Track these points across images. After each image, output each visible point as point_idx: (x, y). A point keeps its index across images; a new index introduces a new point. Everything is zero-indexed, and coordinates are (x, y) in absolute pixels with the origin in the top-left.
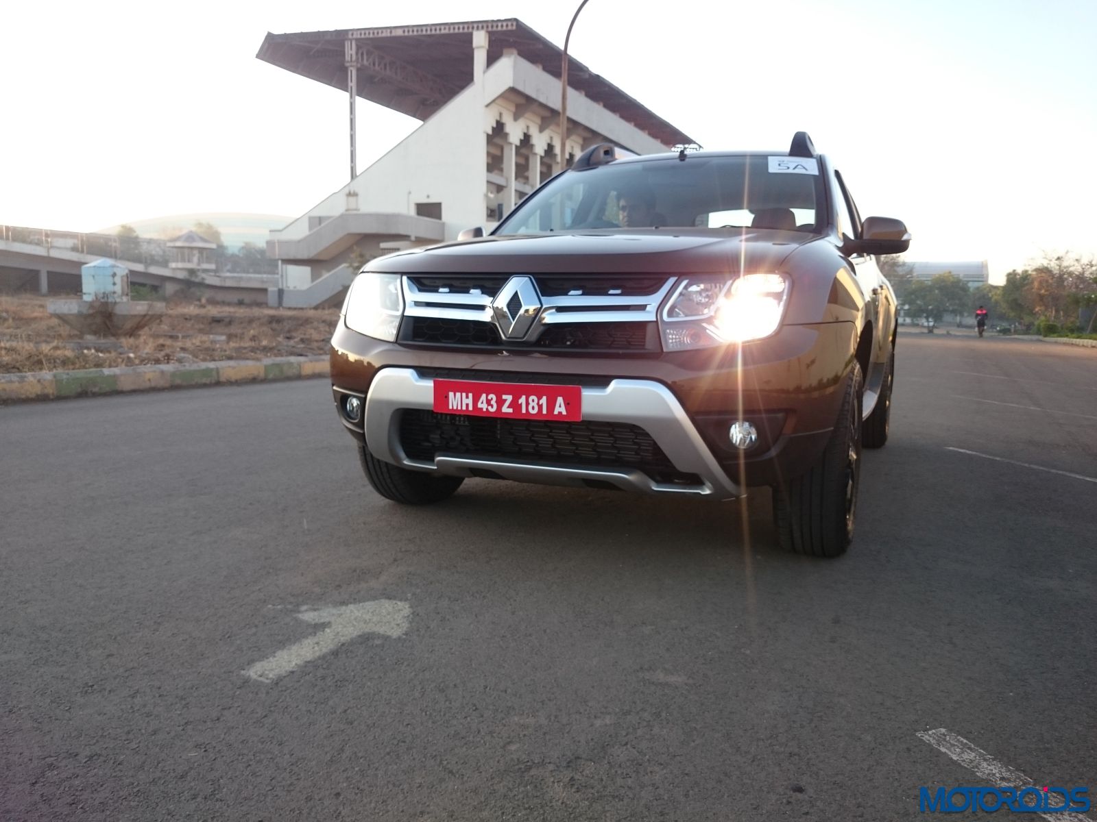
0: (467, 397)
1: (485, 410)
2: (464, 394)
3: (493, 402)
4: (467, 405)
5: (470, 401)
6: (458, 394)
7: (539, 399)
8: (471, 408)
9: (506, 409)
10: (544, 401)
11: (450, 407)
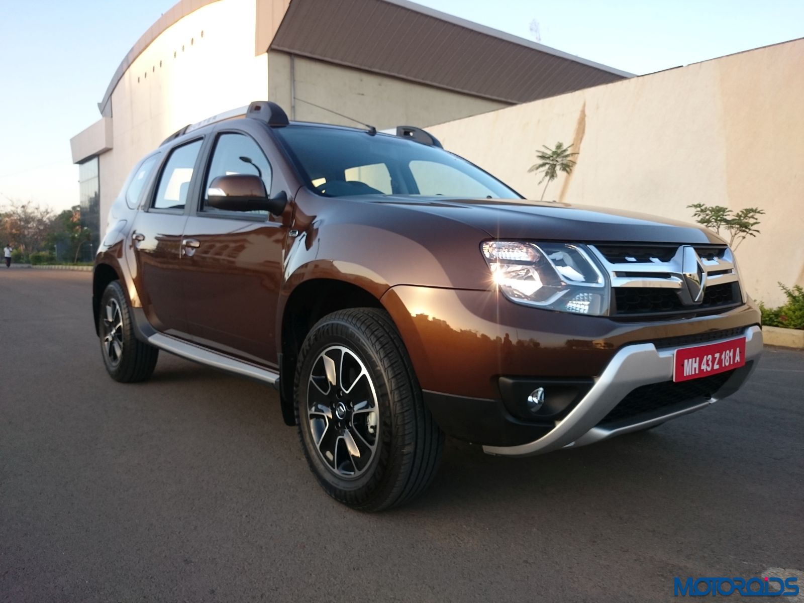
0: (695, 362)
1: (705, 371)
2: (694, 359)
3: (710, 363)
4: (695, 368)
5: (696, 365)
6: (690, 360)
7: (730, 352)
8: (697, 372)
9: (716, 367)
10: (731, 354)
11: (685, 375)
